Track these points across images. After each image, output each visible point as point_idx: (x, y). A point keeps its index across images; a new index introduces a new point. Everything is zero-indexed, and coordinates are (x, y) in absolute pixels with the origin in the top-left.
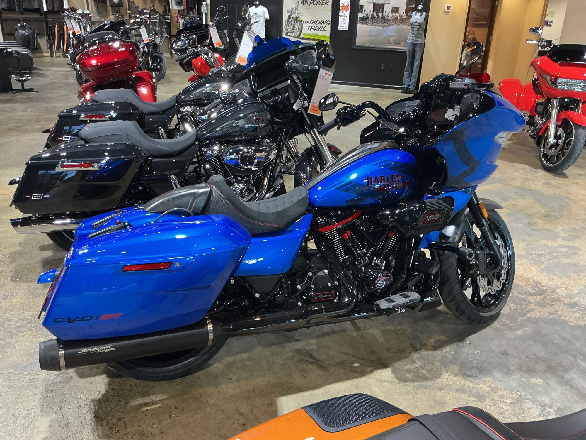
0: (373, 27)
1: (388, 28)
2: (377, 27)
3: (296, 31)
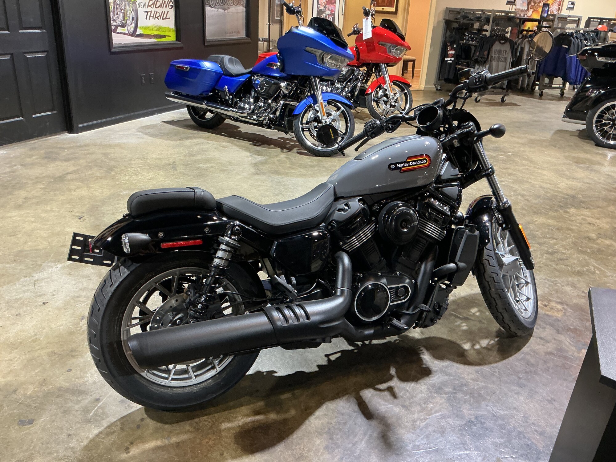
0: (216, 10)
3: (129, 22)
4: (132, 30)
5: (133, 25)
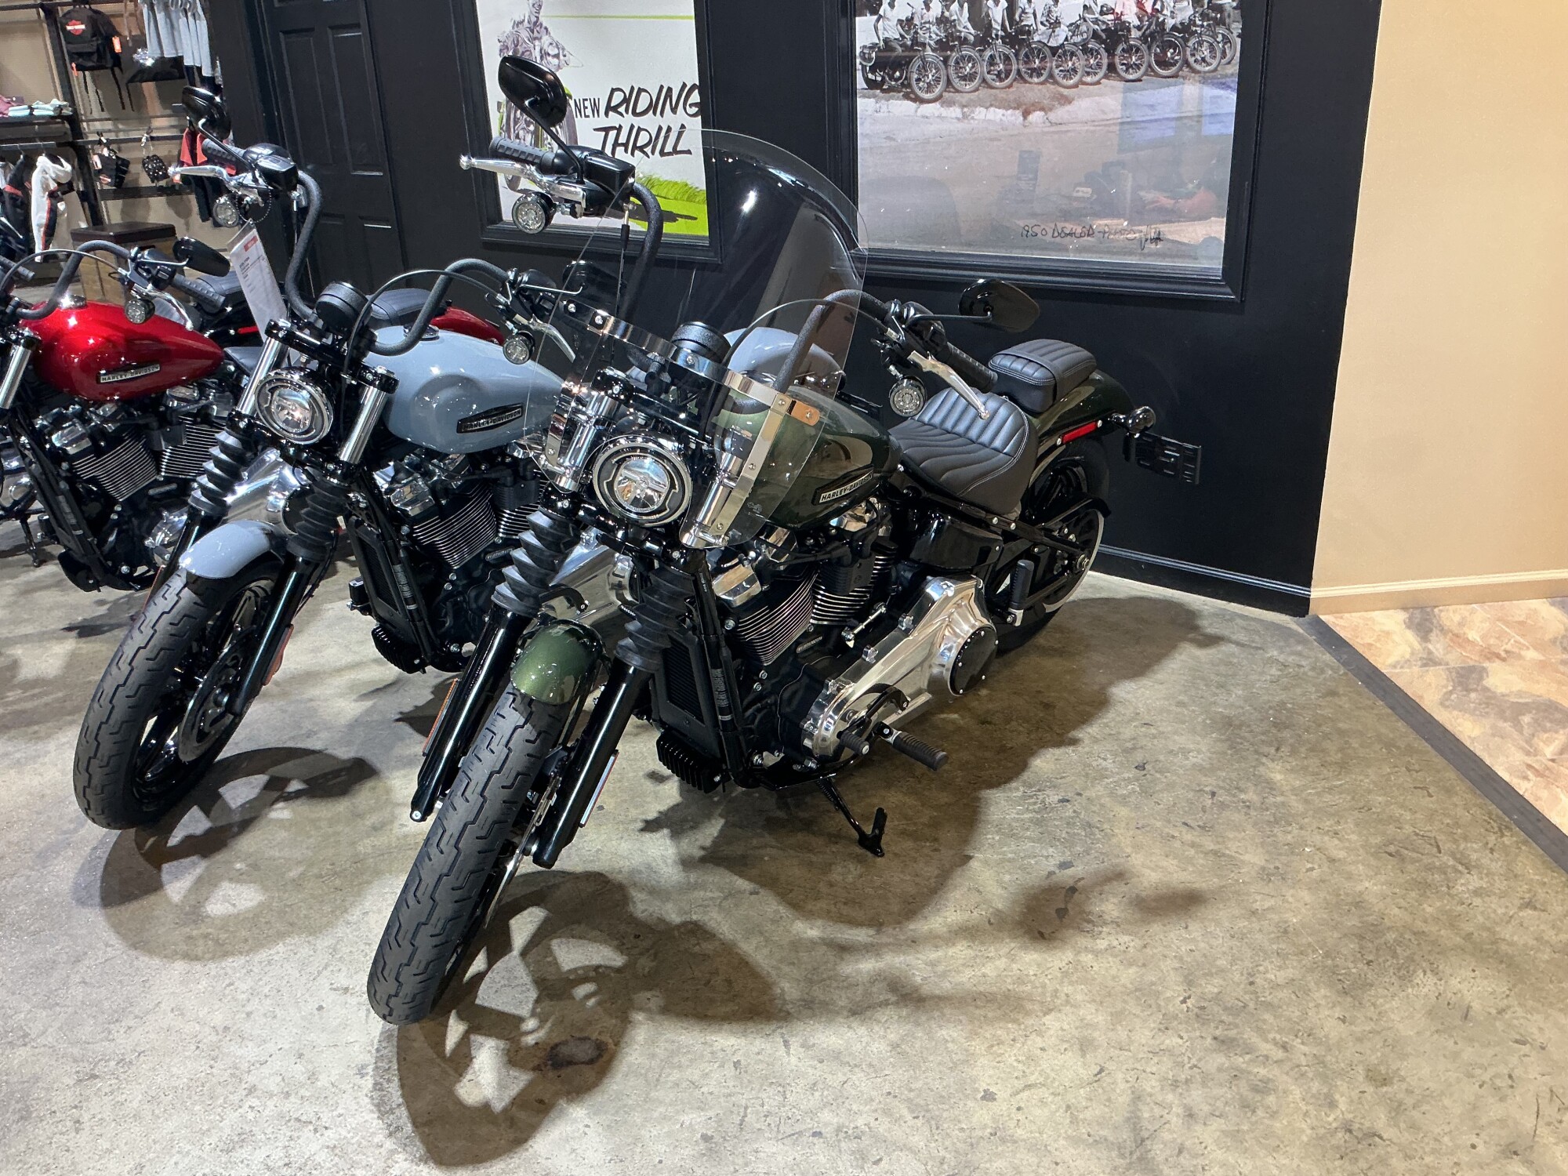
0: (955, 112)
1: (1061, 113)
2: (980, 113)
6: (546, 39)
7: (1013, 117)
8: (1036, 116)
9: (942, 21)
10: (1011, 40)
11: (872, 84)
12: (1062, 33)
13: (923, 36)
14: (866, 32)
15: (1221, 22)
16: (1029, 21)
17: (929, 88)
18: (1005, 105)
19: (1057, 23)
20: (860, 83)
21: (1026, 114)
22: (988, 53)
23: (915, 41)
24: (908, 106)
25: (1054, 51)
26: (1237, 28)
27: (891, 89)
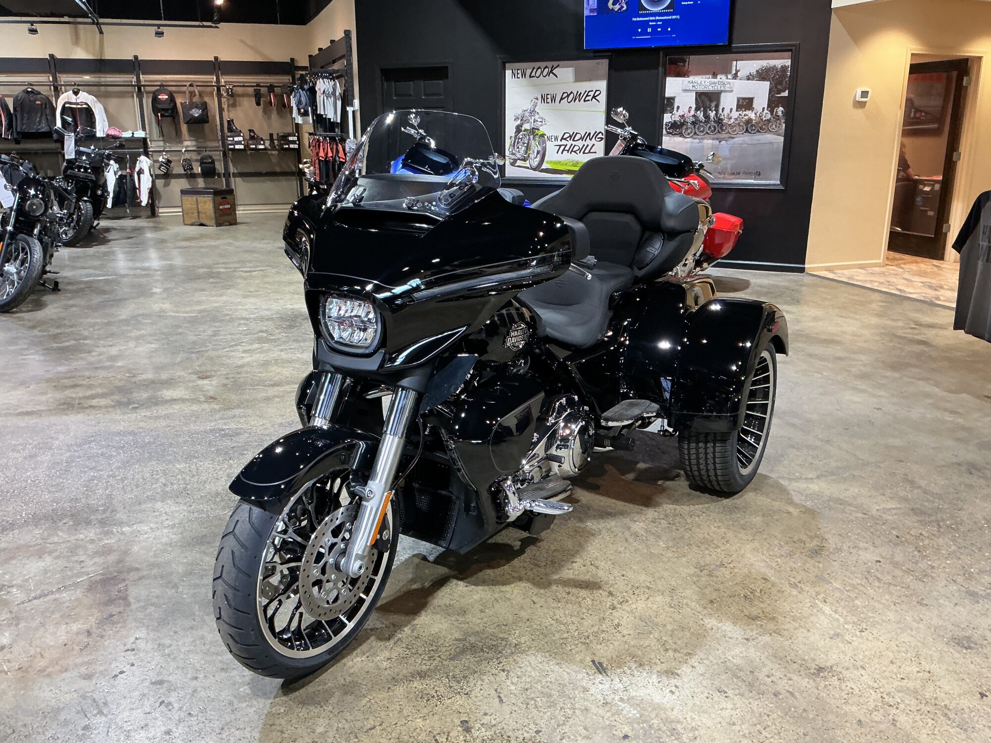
0: (698, 141)
2: (705, 141)
3: (532, 156)
4: (535, 163)
5: (538, 159)
6: (537, 117)
7: (717, 142)
8: (723, 142)
9: (694, 116)
10: (715, 122)
11: (668, 133)
12: (732, 121)
13: (687, 120)
14: (667, 118)
15: (779, 119)
16: (722, 117)
17: (689, 134)
18: (713, 139)
19: (731, 118)
20: (664, 132)
21: (720, 142)
22: (708, 126)
23: (684, 121)
24: (681, 139)
25: (730, 125)
26: (783, 121)
27: (675, 134)
